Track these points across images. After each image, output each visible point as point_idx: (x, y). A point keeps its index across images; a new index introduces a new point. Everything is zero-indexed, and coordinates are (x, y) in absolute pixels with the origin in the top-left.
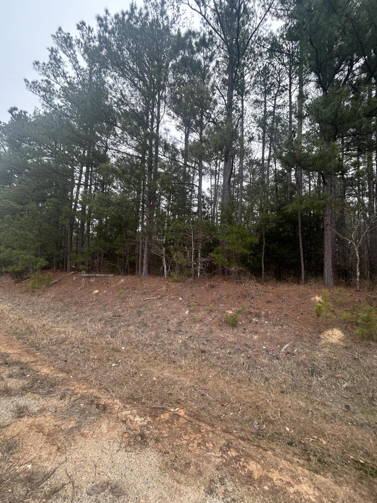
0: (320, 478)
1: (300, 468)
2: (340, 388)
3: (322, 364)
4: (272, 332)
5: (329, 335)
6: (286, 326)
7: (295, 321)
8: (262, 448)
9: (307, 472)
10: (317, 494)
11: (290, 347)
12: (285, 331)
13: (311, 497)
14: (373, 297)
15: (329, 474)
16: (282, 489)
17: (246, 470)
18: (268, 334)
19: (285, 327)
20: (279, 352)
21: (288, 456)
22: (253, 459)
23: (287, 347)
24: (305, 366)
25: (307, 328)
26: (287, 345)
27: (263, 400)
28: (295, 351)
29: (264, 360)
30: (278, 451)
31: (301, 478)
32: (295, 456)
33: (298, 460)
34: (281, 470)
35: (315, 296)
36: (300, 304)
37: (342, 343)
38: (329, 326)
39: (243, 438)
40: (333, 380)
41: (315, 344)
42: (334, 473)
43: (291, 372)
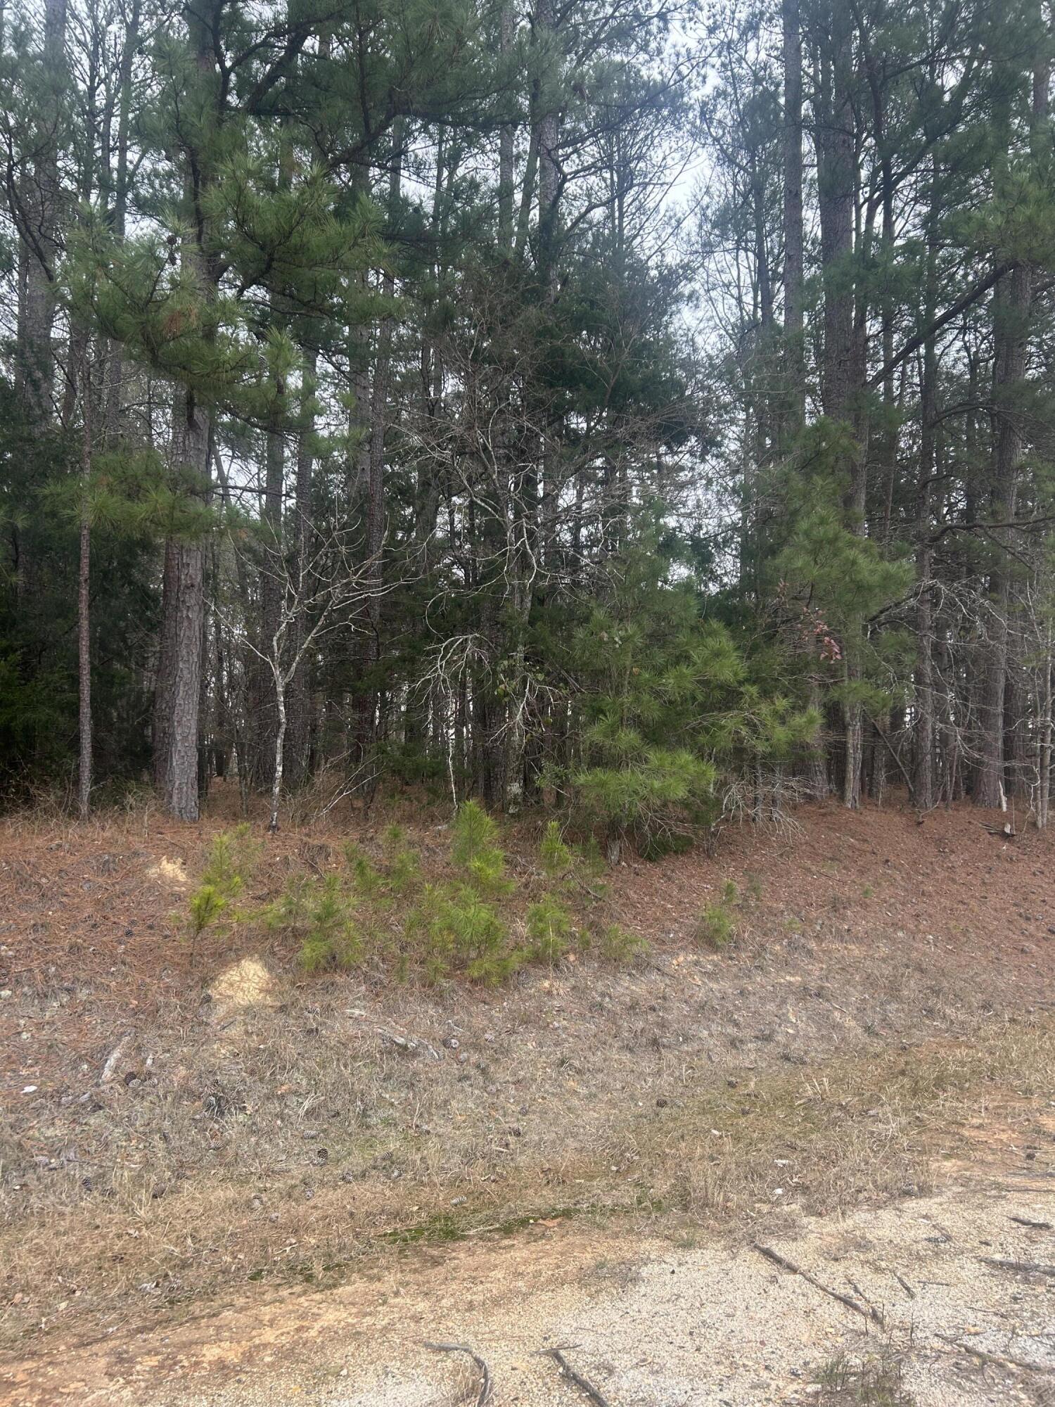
0: (343, 1291)
1: (302, 1299)
2: (293, 1119)
3: (233, 1074)
4: (40, 1026)
5: (231, 985)
6: (86, 991)
7: (115, 964)
8: (203, 1317)
9: (318, 1297)
10: (354, 1310)
11: (125, 1055)
12: (88, 1007)
13: (350, 1320)
14: (316, 842)
15: (355, 1276)
16: (296, 1343)
17: (205, 1365)
18: (24, 1036)
19: (83, 994)
20: (98, 1085)
21: (268, 1297)
22: (203, 1343)
23: (119, 1060)
24: (195, 1096)
25: (160, 979)
26: (116, 1054)
27: (119, 1236)
28: (149, 1062)
29: (50, 1133)
30: (241, 1301)
31: (315, 1310)
32: (280, 1289)
33: (290, 1291)
34: (272, 1323)
35: (158, 860)
36: (110, 899)
37: (269, 1001)
38: (226, 956)
39: (145, 1327)
40: (275, 1107)
41: (200, 1024)
42: (359, 1270)
43: (159, 1130)
